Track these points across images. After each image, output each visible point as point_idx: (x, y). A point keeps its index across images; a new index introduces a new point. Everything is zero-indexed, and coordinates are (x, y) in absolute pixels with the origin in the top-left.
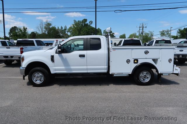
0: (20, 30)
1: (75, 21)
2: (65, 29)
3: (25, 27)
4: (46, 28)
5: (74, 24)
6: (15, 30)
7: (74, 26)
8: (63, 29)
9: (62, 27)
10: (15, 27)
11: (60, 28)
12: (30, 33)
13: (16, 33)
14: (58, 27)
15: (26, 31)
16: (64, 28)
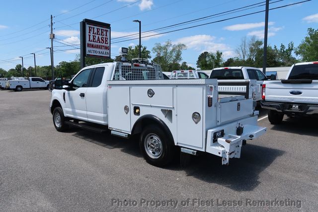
0: (212, 56)
1: (311, 30)
2: (290, 50)
3: (220, 52)
4: (252, 51)
5: (309, 36)
6: (205, 57)
7: (309, 42)
8: (285, 50)
9: (283, 46)
10: (206, 53)
11: (279, 48)
12: (226, 61)
13: (206, 62)
14: (275, 47)
15: (220, 57)
16: (287, 48)
